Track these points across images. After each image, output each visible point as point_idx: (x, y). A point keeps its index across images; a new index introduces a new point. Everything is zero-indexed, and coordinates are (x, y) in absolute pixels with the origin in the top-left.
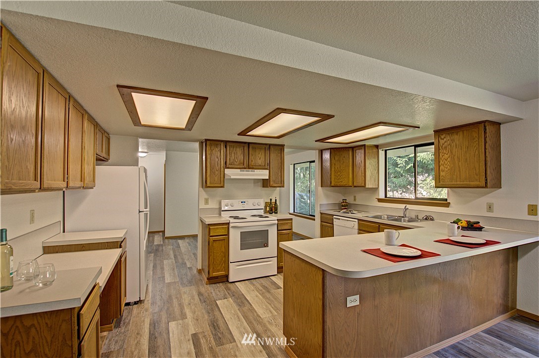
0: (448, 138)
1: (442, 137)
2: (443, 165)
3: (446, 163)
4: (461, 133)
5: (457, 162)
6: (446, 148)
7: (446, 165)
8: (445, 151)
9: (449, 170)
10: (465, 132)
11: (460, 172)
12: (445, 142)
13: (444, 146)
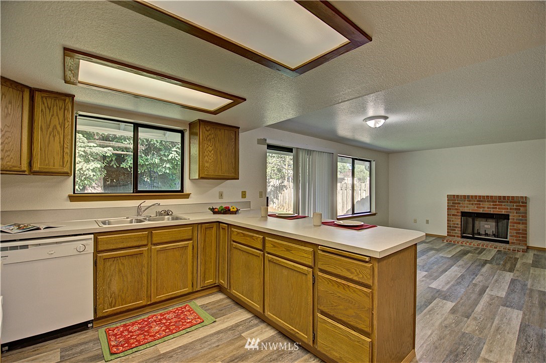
0: (213, 132)
1: (208, 129)
2: (207, 157)
3: (210, 154)
4: (223, 131)
5: (219, 156)
6: (210, 140)
7: (210, 156)
8: (209, 144)
9: (212, 162)
10: (226, 131)
11: (221, 165)
12: (210, 134)
13: (208, 138)
